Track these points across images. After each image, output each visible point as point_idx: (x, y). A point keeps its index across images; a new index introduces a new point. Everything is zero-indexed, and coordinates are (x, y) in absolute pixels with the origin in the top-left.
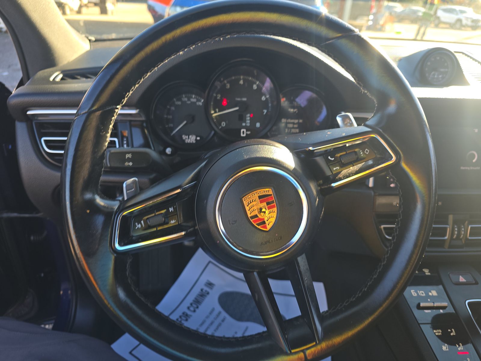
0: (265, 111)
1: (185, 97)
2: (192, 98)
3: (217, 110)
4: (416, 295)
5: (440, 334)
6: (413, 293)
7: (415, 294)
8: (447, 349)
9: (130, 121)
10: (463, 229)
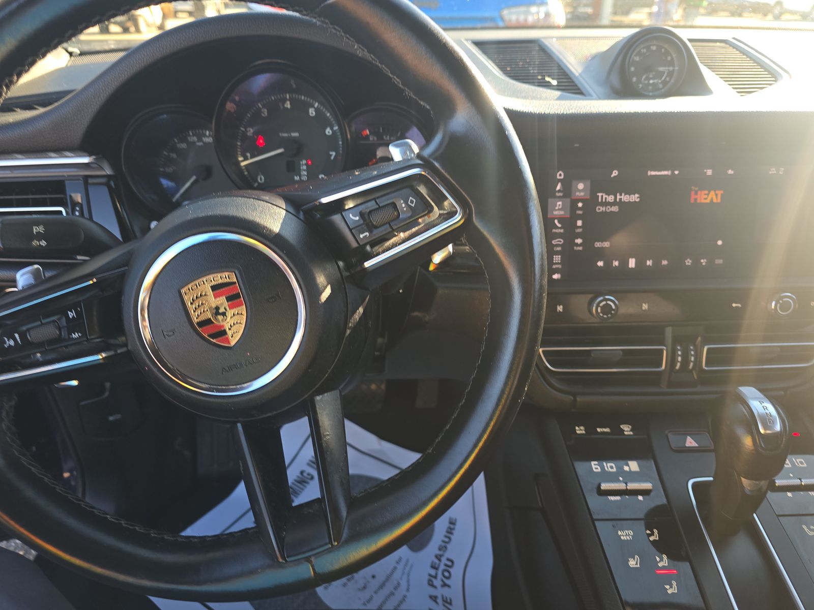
0: (333, 154)
1: (194, 135)
2: (205, 136)
3: (248, 155)
4: (599, 470)
5: (628, 538)
6: (594, 467)
7: (597, 468)
8: (637, 564)
9: (86, 178)
10: (692, 353)
